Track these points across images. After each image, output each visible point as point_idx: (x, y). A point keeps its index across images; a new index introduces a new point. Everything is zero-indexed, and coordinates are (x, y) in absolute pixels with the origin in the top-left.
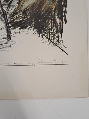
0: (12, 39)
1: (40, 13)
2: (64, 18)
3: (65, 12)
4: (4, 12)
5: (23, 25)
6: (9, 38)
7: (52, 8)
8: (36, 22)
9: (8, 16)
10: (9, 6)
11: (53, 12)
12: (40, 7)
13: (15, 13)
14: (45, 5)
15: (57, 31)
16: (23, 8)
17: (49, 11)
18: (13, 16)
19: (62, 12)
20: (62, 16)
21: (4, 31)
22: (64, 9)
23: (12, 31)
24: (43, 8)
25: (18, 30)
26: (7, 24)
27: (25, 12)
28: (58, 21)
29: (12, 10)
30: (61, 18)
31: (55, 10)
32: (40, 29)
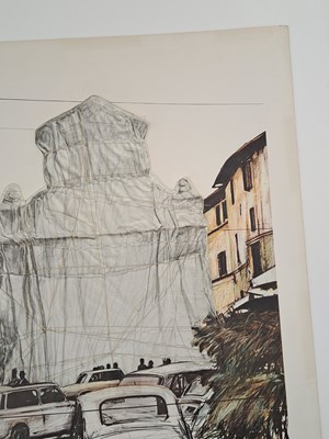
1: (245, 425)
2: (283, 434)
3: (285, 423)
4: (187, 428)
7: (264, 418)
9: (194, 434)
10: (195, 418)
11: (266, 424)
13: (205, 429)
14: (252, 412)
16: (218, 421)
17: (259, 421)
18: (202, 433)
19: (281, 423)
20: (281, 431)
22: (284, 418)
24: (249, 418)
27: (220, 427)
29: (200, 424)
30: (279, 433)
31: (268, 420)
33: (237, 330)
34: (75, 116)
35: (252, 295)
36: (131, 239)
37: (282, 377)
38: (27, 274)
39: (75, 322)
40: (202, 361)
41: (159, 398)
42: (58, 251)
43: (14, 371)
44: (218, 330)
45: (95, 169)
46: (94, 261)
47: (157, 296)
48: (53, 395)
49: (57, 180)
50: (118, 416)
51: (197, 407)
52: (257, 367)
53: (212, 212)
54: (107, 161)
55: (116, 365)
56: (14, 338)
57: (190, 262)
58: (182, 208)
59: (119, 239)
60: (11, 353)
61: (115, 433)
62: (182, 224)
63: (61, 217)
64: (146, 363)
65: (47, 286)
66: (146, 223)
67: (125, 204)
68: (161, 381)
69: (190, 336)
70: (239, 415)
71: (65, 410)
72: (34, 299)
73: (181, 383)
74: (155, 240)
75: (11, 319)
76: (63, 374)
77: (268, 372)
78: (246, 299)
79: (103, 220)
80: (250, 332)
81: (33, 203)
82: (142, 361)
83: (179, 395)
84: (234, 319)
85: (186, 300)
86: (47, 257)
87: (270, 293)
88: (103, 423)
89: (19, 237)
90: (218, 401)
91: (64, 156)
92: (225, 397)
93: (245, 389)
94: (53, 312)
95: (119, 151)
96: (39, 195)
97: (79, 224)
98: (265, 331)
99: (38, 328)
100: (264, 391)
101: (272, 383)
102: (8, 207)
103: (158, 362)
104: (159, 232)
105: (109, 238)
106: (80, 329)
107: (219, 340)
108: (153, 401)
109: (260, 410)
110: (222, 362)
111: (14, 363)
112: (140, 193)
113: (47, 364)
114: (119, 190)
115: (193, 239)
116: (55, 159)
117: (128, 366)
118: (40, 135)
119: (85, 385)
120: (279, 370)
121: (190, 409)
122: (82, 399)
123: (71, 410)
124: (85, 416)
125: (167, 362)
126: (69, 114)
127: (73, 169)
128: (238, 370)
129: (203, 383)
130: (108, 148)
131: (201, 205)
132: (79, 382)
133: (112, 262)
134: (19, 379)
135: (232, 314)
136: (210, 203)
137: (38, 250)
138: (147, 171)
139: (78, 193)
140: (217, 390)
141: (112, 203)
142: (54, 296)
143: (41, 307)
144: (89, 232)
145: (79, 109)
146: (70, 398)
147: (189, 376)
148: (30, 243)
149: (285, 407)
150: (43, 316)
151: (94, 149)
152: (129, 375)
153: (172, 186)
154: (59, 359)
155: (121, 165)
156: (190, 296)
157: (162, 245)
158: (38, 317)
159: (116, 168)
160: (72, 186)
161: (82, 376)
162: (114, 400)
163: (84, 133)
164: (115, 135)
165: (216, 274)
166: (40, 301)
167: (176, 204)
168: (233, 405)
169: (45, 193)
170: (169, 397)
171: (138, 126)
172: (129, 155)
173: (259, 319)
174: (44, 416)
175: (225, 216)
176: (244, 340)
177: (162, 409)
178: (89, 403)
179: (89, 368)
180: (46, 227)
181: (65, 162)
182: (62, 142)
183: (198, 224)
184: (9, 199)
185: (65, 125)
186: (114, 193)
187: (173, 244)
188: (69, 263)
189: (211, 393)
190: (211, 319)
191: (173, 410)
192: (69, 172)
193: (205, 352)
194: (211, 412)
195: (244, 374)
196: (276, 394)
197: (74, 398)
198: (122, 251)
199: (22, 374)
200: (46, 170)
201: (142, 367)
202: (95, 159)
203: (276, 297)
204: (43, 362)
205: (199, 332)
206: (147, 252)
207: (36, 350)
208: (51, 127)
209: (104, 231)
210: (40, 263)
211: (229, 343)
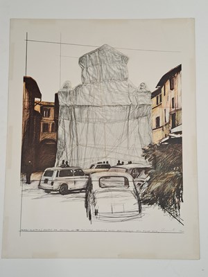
0: (143, 212)
1: (163, 194)
2: (181, 198)
3: (182, 194)
4: (137, 192)
5: (151, 202)
6: (140, 211)
7: (172, 191)
8: (160, 200)
9: (140, 195)
10: (141, 188)
11: (173, 194)
12: (164, 189)
13: (145, 193)
14: (167, 188)
15: (176, 208)
16: (151, 190)
17: (170, 192)
18: (144, 195)
19: (180, 194)
21: (137, 206)
22: (181, 192)
23: (143, 206)
25: (146, 206)
26: (139, 201)
27: (152, 193)
28: (177, 200)
29: (143, 191)
30: (179, 198)
31: (174, 192)
32: (163, 206)
33: (162, 152)
34: (97, 53)
35: (170, 136)
36: (118, 108)
37: (182, 174)
38: (72, 120)
39: (91, 142)
40: (146, 164)
41: (125, 178)
42: (85, 111)
43: (63, 161)
44: (154, 151)
45: (104, 76)
46: (101, 117)
47: (128, 134)
48: (80, 173)
49: (87, 80)
50: (107, 184)
51: (142, 183)
52: (170, 168)
53: (155, 99)
54: (109, 73)
55: (107, 162)
56: (64, 147)
57: (143, 120)
58: (141, 96)
59: (112, 108)
60: (62, 153)
61: (105, 191)
62: (141, 103)
63: (87, 96)
64: (121, 163)
65: (80, 126)
66: (125, 102)
67: (116, 92)
68: (127, 171)
69: (141, 152)
70: (161, 189)
71: (84, 179)
72: (74, 131)
73: (136, 172)
74: (128, 109)
75: (63, 139)
76: (84, 164)
77: (175, 171)
78: (168, 138)
79: (106, 99)
80: (168, 153)
81: (76, 90)
82: (119, 161)
83: (134, 178)
84: (161, 146)
85: (140, 137)
86: (81, 113)
87: (179, 136)
88: (100, 186)
89: (69, 103)
90: (152, 182)
91: (91, 70)
92: (155, 180)
93: (164, 178)
94: (82, 137)
95: (115, 69)
96: (79, 86)
97: (95, 100)
98: (175, 153)
99: (75, 143)
100: (173, 179)
101: (177, 176)
102: (65, 90)
103: (126, 162)
104: (130, 106)
105: (108, 107)
106: (93, 146)
107: (154, 155)
108: (123, 179)
109: (170, 187)
110: (155, 165)
111: (64, 157)
112: (122, 88)
113: (78, 159)
114: (114, 86)
115: (145, 110)
116: (87, 71)
117: (113, 163)
118: (81, 60)
119: (93, 170)
120: (180, 170)
121: (139, 184)
122: (92, 175)
123: (87, 180)
124: (93, 183)
125: (130, 163)
126: (94, 52)
127: (94, 76)
128: (161, 169)
129: (146, 173)
130: (110, 68)
131: (150, 95)
132: (91, 168)
133: (108, 118)
134: (65, 164)
135: (161, 144)
136: (154, 94)
137: (77, 110)
138: (127, 79)
139: (96, 87)
140: (151, 177)
141: (110, 92)
142: (82, 130)
143: (77, 135)
144: (99, 104)
145: (99, 50)
146: (86, 175)
147: (140, 170)
148: (74, 107)
149: (182, 186)
150: (77, 139)
151: (104, 67)
152: (113, 167)
153: (138, 86)
154: (83, 157)
155: (115, 75)
156: (142, 135)
157: (131, 112)
158: (75, 139)
159: (113, 76)
160: (93, 83)
161: (93, 166)
162: (106, 177)
163: (100, 60)
164: (113, 62)
165: (154, 126)
166: (76, 132)
167: (139, 94)
168: (159, 184)
169: (81, 86)
170: (130, 178)
171: (124, 59)
172: (119, 71)
173: (173, 147)
174: (75, 182)
175: (161, 101)
176: (165, 156)
177: (127, 183)
178: (95, 178)
179: (96, 163)
180: (81, 100)
181: (91, 73)
182: (90, 63)
183: (148, 103)
184: (66, 87)
185: (92, 56)
186: (111, 87)
187: (136, 112)
188: (90, 117)
189: (149, 178)
190: (151, 146)
191: (131, 184)
192: (93, 77)
193: (147, 160)
194: (148, 186)
195: (164, 171)
196: (179, 181)
197: (88, 175)
198: (113, 113)
199: (67, 162)
200: (82, 76)
201: (119, 164)
202: (104, 72)
203: (181, 138)
204: (76, 158)
205: (145, 151)
206: (124, 115)
207: (73, 153)
208: (86, 57)
209: (106, 104)
210: (77, 116)
211: (158, 157)
